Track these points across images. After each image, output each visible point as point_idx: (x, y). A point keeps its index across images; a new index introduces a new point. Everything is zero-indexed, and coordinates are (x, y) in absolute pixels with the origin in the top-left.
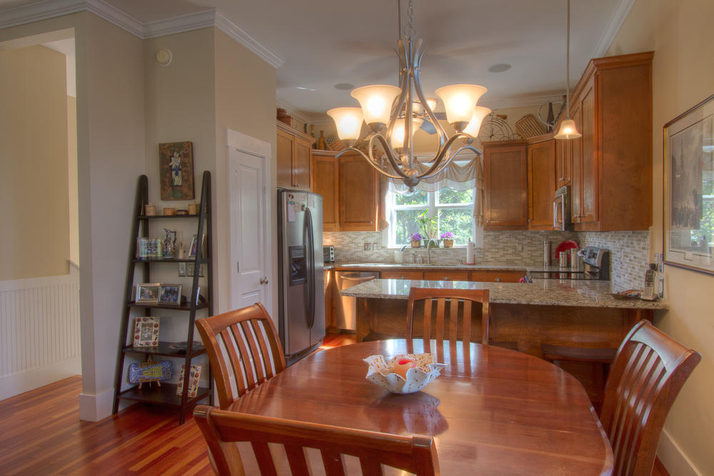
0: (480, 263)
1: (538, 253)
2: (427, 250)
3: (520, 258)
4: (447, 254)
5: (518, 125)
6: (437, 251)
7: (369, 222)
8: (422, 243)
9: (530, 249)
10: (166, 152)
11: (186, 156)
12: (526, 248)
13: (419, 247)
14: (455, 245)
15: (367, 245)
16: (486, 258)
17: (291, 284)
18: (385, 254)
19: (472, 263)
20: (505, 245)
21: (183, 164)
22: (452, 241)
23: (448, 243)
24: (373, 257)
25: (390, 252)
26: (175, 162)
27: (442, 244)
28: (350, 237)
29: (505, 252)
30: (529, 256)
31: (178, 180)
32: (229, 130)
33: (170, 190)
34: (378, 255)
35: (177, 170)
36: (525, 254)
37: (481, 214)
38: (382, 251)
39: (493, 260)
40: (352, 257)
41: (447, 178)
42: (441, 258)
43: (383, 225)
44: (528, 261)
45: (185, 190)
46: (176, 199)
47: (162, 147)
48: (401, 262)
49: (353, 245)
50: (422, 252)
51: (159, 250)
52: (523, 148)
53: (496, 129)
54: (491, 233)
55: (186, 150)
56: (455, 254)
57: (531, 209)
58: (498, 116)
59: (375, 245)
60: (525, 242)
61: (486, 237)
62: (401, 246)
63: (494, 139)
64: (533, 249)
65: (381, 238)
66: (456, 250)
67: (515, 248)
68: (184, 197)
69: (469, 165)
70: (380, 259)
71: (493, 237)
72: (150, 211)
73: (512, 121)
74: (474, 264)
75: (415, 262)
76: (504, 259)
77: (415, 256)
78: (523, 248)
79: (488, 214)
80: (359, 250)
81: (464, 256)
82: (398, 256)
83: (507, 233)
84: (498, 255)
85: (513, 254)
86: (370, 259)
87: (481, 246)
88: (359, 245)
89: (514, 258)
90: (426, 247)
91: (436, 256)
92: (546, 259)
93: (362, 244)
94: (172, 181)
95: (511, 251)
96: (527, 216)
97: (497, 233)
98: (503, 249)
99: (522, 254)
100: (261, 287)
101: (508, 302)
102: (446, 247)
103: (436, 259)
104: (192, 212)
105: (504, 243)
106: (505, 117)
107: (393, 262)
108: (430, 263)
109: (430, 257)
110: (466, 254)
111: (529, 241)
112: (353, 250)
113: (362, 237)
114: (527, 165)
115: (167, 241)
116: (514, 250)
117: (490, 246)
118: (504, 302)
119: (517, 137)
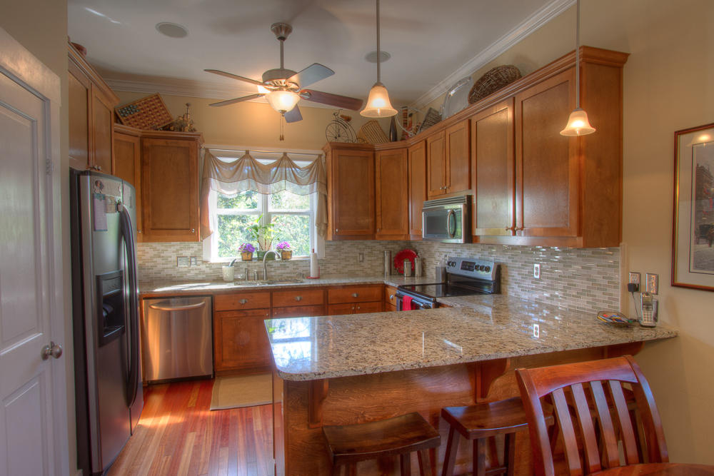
1: (379, 263)
2: (262, 264)
3: (361, 269)
5: (363, 129)
6: (275, 264)
7: (189, 230)
9: (370, 258)
12: (366, 258)
13: (251, 260)
14: (295, 257)
15: (180, 259)
16: (328, 270)
17: (101, 343)
18: (208, 270)
19: (317, 276)
20: (347, 255)
22: (291, 252)
23: (285, 255)
24: (191, 274)
25: (215, 267)
27: (279, 257)
28: (155, 249)
29: (348, 263)
30: (369, 266)
34: (197, 272)
36: (366, 264)
37: (325, 222)
38: (203, 267)
39: (335, 271)
40: (159, 275)
41: (286, 179)
42: (278, 272)
43: (205, 233)
44: (369, 271)
48: (232, 279)
49: (159, 260)
50: (256, 266)
52: (370, 154)
53: (340, 131)
54: (333, 243)
56: (295, 267)
57: (379, 219)
58: (342, 116)
59: (193, 259)
60: (366, 252)
61: (327, 247)
62: (229, 259)
63: (341, 140)
64: (373, 258)
65: (201, 250)
67: (356, 258)
69: (310, 168)
70: (200, 277)
71: (334, 247)
73: (357, 124)
74: (319, 279)
75: (249, 278)
76: (347, 271)
77: (248, 271)
78: (363, 258)
80: (169, 266)
81: (307, 268)
82: (227, 272)
83: (349, 243)
84: (340, 267)
85: (355, 264)
86: (185, 277)
87: (323, 256)
88: (170, 259)
89: (356, 269)
90: (259, 259)
91: (273, 269)
92: (387, 269)
93: (174, 258)
95: (352, 261)
96: (374, 225)
97: (338, 243)
98: (345, 259)
99: (363, 264)
100: (45, 366)
101: (543, 351)
102: (284, 259)
103: (273, 274)
105: (346, 253)
106: (349, 119)
107: (220, 280)
108: (267, 279)
109: (266, 271)
110: (310, 266)
111: (370, 250)
112: (160, 267)
113: (173, 249)
114: (375, 172)
116: (355, 261)
117: (331, 257)
118: (538, 352)
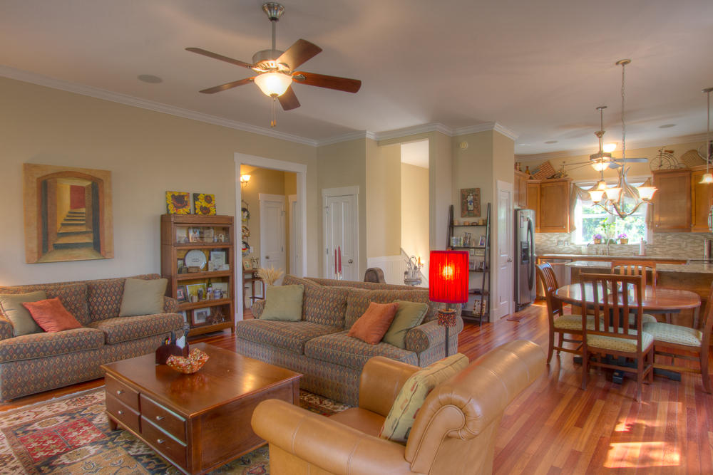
0: (650, 255)
1: (700, 249)
2: (606, 246)
4: (622, 248)
5: (682, 158)
6: (615, 246)
7: (563, 227)
8: (603, 241)
9: (692, 245)
10: (464, 194)
11: (476, 195)
13: (600, 243)
14: (630, 243)
15: (559, 241)
16: (655, 251)
17: (522, 263)
18: (574, 248)
19: (644, 254)
20: (671, 242)
21: (475, 199)
22: (628, 239)
23: (624, 241)
24: (565, 250)
25: (578, 247)
26: (470, 198)
27: (619, 242)
28: (547, 236)
29: (671, 248)
30: (692, 251)
31: (471, 207)
32: (499, 181)
33: (466, 213)
34: (568, 248)
35: (471, 202)
36: (688, 249)
37: (651, 220)
38: (571, 246)
39: (660, 253)
40: (547, 250)
42: (618, 251)
43: (572, 228)
44: (690, 254)
45: (475, 212)
46: (470, 216)
47: (462, 191)
48: (586, 253)
49: (548, 242)
50: (602, 247)
51: (462, 243)
52: (687, 174)
53: (664, 161)
54: (660, 234)
55: (476, 193)
56: (630, 248)
57: (693, 217)
58: (666, 151)
59: (566, 242)
60: (689, 241)
61: (654, 237)
62: (586, 243)
63: (662, 168)
64: (695, 245)
65: (570, 238)
66: (631, 246)
67: (680, 245)
68: (475, 216)
70: (570, 252)
71: (661, 237)
72: (456, 224)
73: (677, 155)
74: (645, 256)
75: (597, 254)
76: (670, 252)
77: (597, 250)
78: (686, 245)
79: (657, 218)
80: (553, 246)
81: (637, 250)
82: (584, 249)
83: (674, 235)
84: (665, 250)
85: (678, 249)
87: (651, 243)
88: (554, 242)
89: (679, 252)
90: (605, 243)
91: (614, 249)
92: (706, 253)
93: (556, 241)
94: (467, 207)
95: (677, 247)
96: (690, 222)
97: (663, 234)
98: (669, 245)
99: (685, 249)
100: (508, 263)
102: (622, 244)
103: (614, 252)
104: (481, 224)
106: (672, 152)
108: (609, 254)
109: (609, 251)
110: (639, 249)
111: (692, 240)
113: (556, 236)
114: (691, 186)
115: (466, 238)
116: (678, 247)
117: (659, 243)
119: (684, 166)
